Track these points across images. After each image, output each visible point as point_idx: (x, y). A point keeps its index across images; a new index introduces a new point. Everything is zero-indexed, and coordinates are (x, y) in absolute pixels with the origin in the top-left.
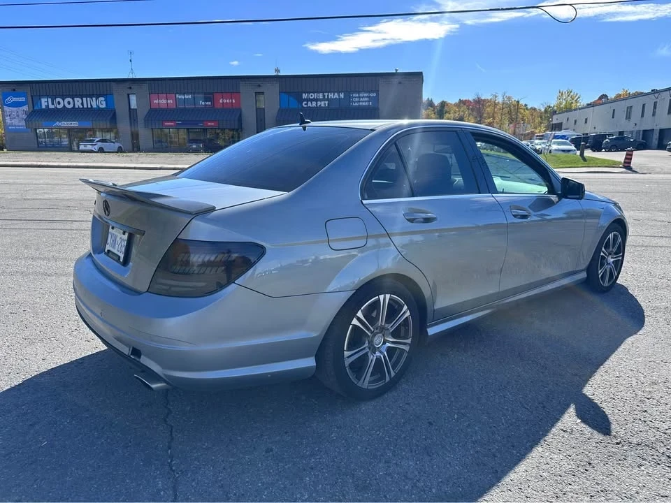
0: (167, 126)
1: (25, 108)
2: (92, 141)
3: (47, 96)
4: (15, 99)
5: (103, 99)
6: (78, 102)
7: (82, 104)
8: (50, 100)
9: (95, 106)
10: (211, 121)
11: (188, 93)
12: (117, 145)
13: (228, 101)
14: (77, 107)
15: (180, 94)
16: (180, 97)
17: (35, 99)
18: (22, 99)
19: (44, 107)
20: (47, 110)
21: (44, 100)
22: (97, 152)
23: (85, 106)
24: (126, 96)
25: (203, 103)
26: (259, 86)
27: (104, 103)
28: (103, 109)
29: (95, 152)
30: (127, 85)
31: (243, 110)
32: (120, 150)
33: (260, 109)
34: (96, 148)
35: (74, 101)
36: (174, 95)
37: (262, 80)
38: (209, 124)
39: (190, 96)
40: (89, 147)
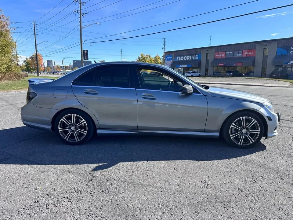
0: (220, 65)
1: (172, 61)
2: (189, 72)
3: (179, 56)
4: (169, 58)
5: (197, 56)
6: (188, 58)
7: (190, 58)
8: (179, 57)
9: (194, 59)
10: (239, 63)
11: (231, 51)
12: (199, 74)
13: (249, 53)
14: (188, 59)
15: (228, 51)
16: (227, 53)
17: (175, 57)
18: (171, 58)
19: (177, 60)
20: (178, 61)
21: (177, 57)
22: (191, 77)
23: (191, 59)
24: (206, 54)
25: (237, 55)
26: (266, 45)
27: (197, 57)
28: (197, 60)
29: (190, 76)
30: (207, 50)
31: (256, 57)
32: (199, 76)
33: (266, 56)
34: (190, 75)
35: (187, 57)
36: (225, 52)
37: (268, 42)
38: (238, 64)
39: (232, 52)
40: (188, 75)
